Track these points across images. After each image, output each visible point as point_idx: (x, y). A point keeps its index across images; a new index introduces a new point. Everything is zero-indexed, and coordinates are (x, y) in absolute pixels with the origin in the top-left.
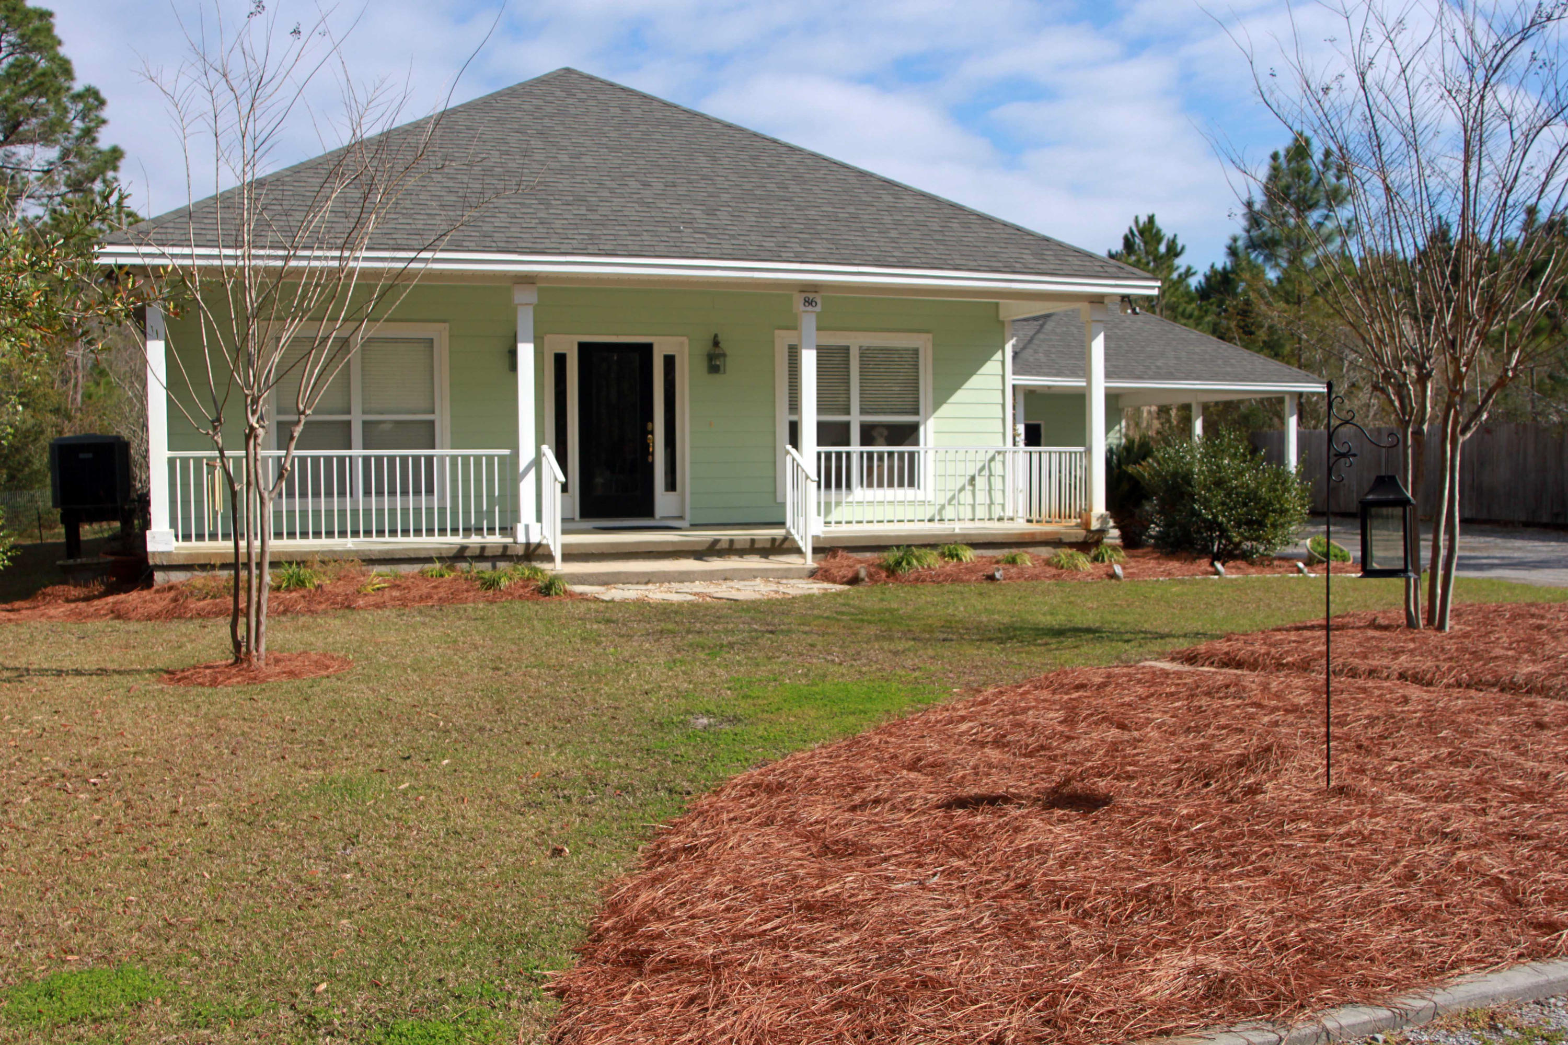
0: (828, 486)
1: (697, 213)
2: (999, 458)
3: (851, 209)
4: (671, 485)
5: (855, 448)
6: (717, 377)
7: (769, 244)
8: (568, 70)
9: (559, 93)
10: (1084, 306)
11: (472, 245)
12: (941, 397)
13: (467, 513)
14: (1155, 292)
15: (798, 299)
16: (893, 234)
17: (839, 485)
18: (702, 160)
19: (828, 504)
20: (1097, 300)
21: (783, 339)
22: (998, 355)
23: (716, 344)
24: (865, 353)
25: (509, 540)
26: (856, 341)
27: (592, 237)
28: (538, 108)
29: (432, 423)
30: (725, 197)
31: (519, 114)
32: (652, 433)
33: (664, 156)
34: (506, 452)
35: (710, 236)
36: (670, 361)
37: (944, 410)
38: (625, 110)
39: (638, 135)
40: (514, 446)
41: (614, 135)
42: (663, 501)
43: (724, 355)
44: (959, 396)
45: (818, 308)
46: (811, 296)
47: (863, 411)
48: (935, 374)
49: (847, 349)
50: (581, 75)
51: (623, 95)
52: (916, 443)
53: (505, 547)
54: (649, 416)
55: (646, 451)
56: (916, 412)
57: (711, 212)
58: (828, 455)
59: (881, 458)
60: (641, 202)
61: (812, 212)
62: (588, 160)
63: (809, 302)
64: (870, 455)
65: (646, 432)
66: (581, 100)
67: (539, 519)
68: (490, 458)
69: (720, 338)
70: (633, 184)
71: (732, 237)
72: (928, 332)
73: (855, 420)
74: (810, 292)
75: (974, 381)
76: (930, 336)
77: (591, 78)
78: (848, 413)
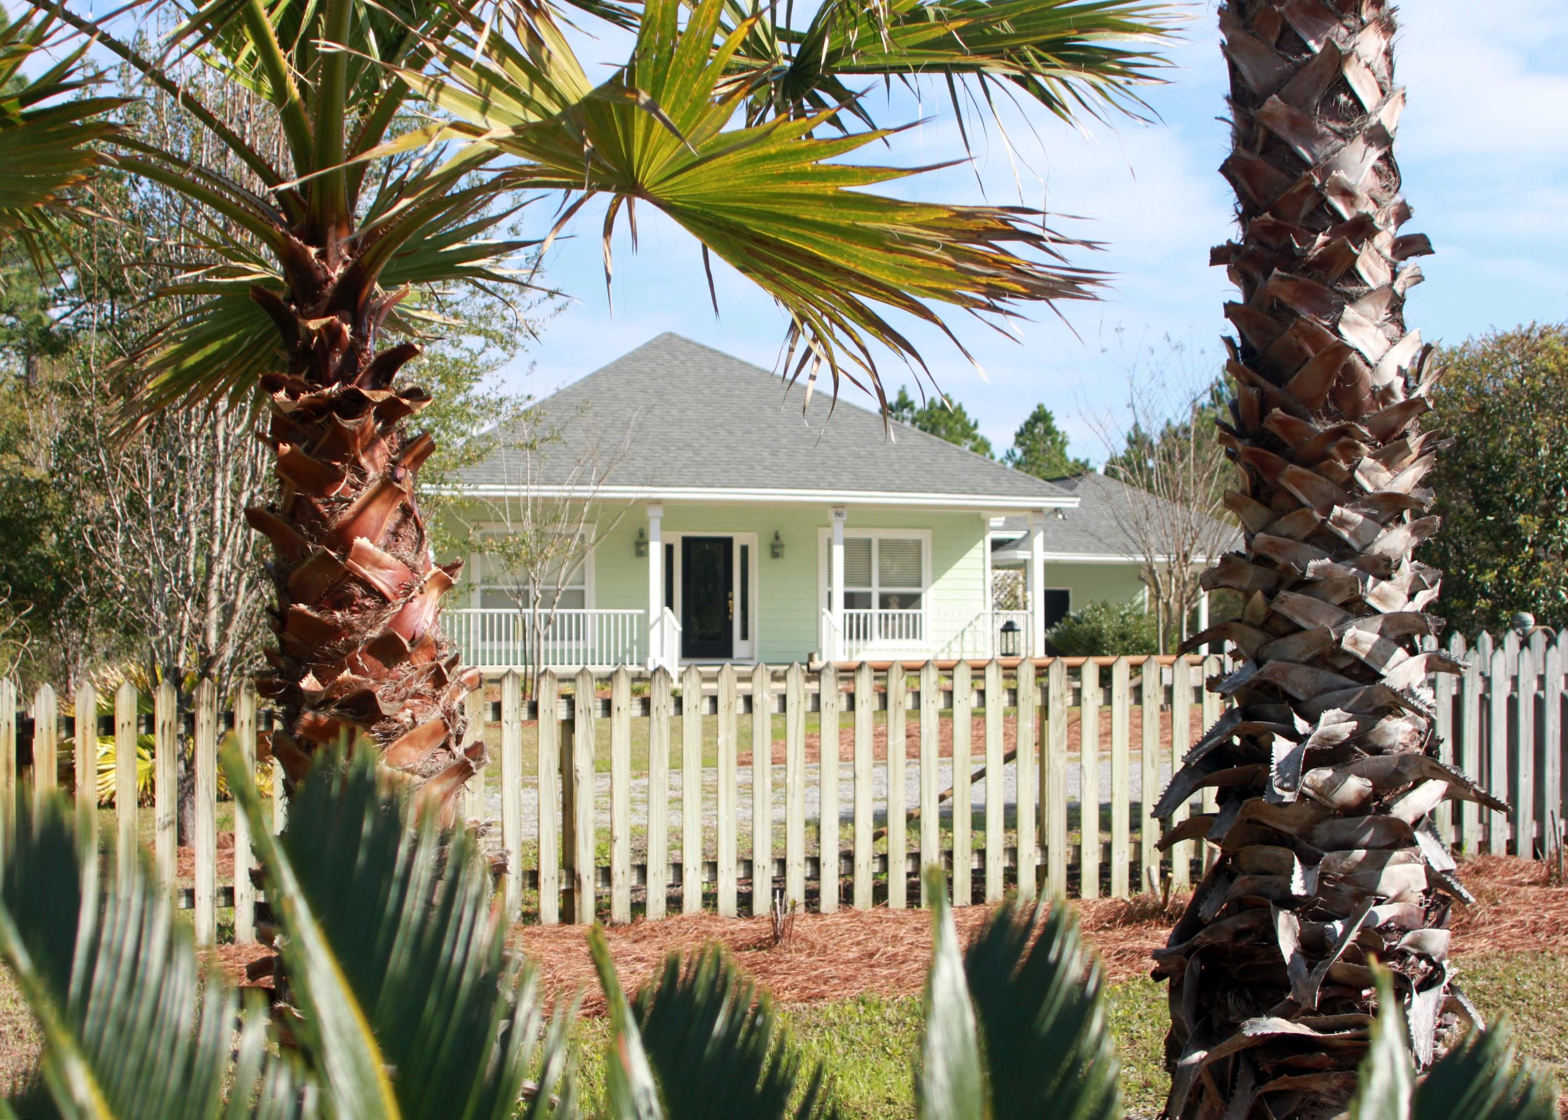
0: (851, 637)
1: (765, 454)
2: (981, 618)
3: (869, 448)
4: (745, 636)
5: (875, 610)
6: (778, 561)
7: (812, 477)
8: (671, 335)
9: (667, 357)
10: (1030, 514)
11: (624, 481)
12: (937, 574)
13: (616, 653)
14: (1076, 505)
15: (831, 512)
16: (897, 467)
17: (858, 637)
18: (769, 412)
19: (851, 651)
20: (1038, 511)
21: (823, 533)
22: (980, 544)
23: (777, 537)
24: (882, 542)
25: (642, 669)
26: (876, 535)
27: (698, 474)
28: (653, 370)
29: (582, 592)
30: (784, 441)
31: (640, 376)
32: (732, 599)
33: (742, 409)
34: (641, 611)
35: (775, 472)
36: (745, 550)
37: (939, 583)
38: (714, 370)
39: (723, 392)
40: (647, 609)
41: (706, 392)
42: (739, 646)
43: (782, 546)
44: (949, 574)
45: (845, 518)
46: (840, 510)
47: (882, 584)
48: (933, 558)
49: (869, 542)
50: (681, 339)
51: (711, 356)
52: (919, 607)
53: (640, 673)
54: (730, 587)
55: (727, 612)
56: (919, 585)
57: (774, 453)
58: (851, 616)
59: (894, 618)
60: (729, 447)
61: (842, 452)
62: (690, 414)
63: (838, 514)
64: (887, 616)
65: (728, 598)
66: (683, 362)
67: (662, 655)
68: (631, 616)
69: (780, 534)
70: (723, 433)
71: (788, 472)
72: (928, 528)
73: (876, 591)
74: (839, 508)
75: (962, 563)
76: (929, 531)
77: (688, 342)
78: (869, 584)
